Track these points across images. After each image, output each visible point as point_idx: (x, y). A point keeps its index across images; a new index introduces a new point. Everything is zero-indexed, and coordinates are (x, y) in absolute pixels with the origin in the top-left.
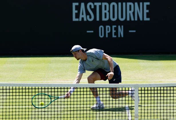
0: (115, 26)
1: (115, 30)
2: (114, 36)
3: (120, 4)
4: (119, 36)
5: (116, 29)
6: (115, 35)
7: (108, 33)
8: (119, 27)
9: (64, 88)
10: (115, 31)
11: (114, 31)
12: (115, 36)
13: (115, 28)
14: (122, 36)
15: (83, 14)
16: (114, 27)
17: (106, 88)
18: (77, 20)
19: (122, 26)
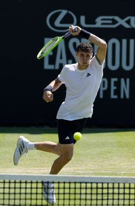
0: (116, 80)
1: (115, 85)
2: (113, 96)
3: (124, 41)
4: (122, 96)
5: (118, 84)
6: (115, 94)
7: (104, 92)
8: (122, 80)
9: (26, 182)
10: (115, 88)
11: (113, 88)
12: (116, 97)
13: (115, 82)
14: (128, 96)
15: (61, 58)
16: (113, 80)
17: (97, 183)
18: (51, 67)
19: (128, 80)
